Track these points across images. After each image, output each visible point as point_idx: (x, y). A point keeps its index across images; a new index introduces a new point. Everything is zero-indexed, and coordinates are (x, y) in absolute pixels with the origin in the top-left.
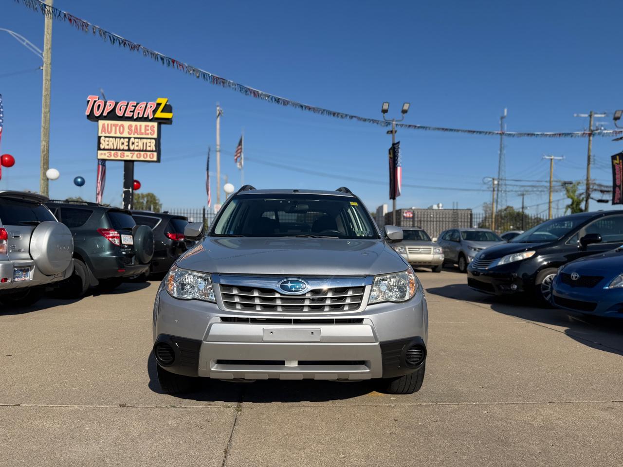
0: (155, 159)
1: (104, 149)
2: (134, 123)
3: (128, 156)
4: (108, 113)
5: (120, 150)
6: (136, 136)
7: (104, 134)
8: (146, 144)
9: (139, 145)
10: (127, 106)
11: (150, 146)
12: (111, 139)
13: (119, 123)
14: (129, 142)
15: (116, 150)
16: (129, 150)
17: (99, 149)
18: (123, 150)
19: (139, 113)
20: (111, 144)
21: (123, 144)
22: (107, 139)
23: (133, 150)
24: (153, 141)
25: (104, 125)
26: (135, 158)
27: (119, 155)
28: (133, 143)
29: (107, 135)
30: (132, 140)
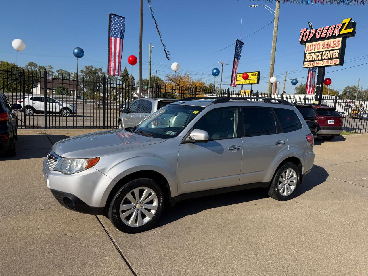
0: (338, 63)
1: (307, 61)
2: (326, 41)
3: (321, 64)
4: (311, 38)
5: (316, 60)
6: (327, 49)
7: (308, 52)
8: (333, 53)
9: (328, 55)
10: (323, 30)
11: (335, 55)
12: (312, 54)
13: (317, 43)
14: (322, 54)
15: (314, 61)
16: (322, 60)
17: (305, 61)
18: (318, 60)
19: (330, 33)
20: (311, 57)
21: (318, 56)
22: (309, 55)
23: (325, 59)
24: (338, 51)
25: (308, 45)
26: (325, 64)
27: (316, 63)
28: (325, 55)
29: (310, 52)
30: (324, 52)
